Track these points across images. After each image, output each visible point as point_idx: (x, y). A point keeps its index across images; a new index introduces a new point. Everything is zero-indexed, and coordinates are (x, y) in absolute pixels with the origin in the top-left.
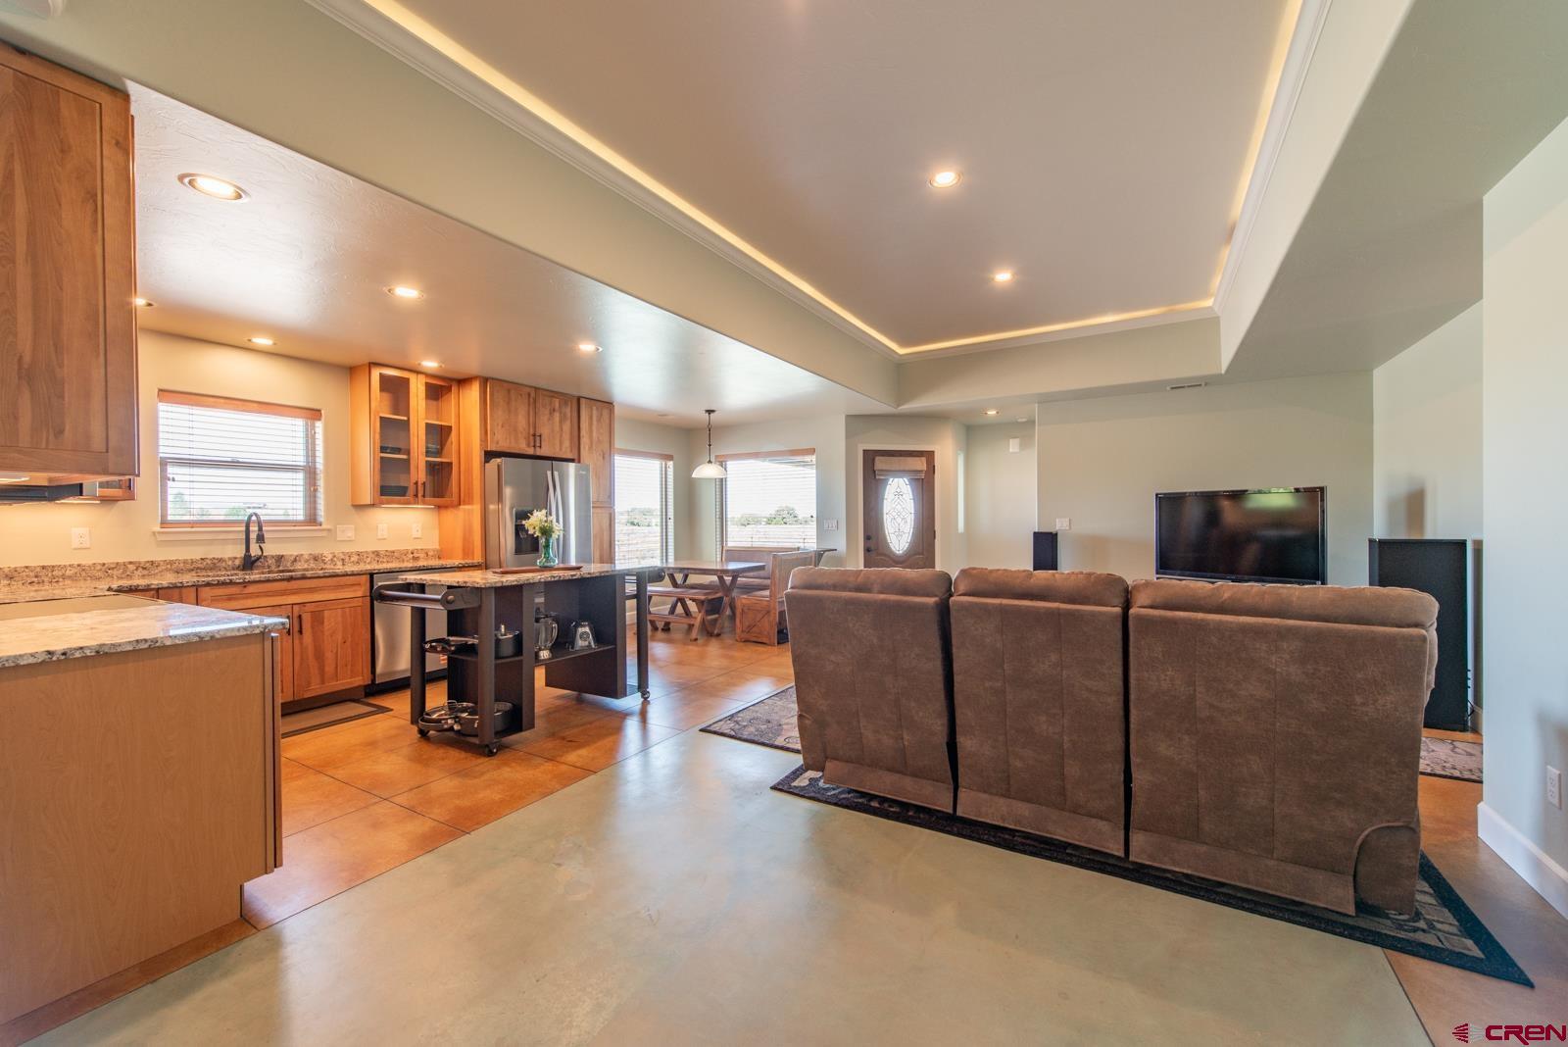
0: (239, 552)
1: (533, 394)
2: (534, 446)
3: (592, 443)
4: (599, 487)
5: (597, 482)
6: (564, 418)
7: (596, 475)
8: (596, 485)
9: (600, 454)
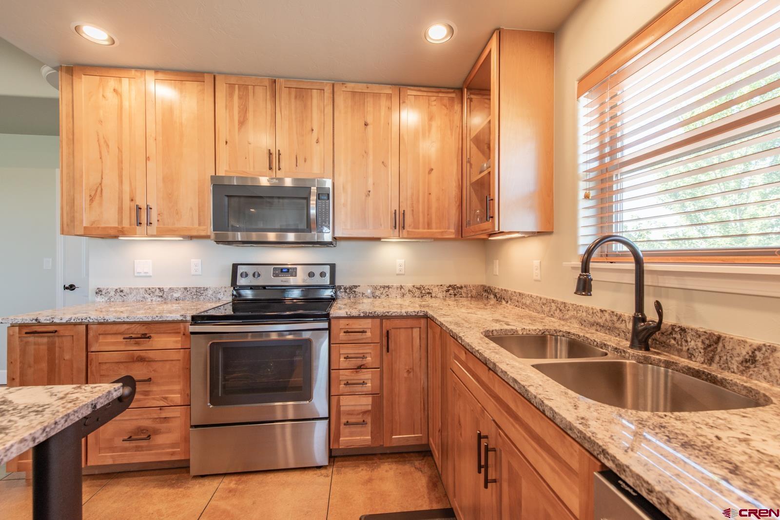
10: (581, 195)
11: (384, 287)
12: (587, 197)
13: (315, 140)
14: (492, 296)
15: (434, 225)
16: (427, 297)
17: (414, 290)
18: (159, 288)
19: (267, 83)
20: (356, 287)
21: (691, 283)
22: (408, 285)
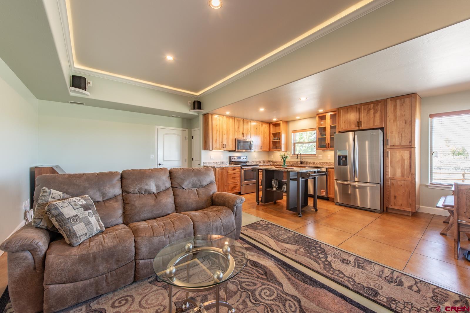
0: (299, 160)
1: (358, 107)
2: (358, 126)
3: (396, 118)
4: (401, 138)
5: (400, 136)
6: (377, 111)
7: (399, 132)
8: (399, 137)
9: (403, 122)
10: (292, 146)
14: (272, 162)
15: (266, 148)
17: (258, 162)
18: (216, 162)
19: (243, 119)
20: (249, 161)
21: (305, 157)
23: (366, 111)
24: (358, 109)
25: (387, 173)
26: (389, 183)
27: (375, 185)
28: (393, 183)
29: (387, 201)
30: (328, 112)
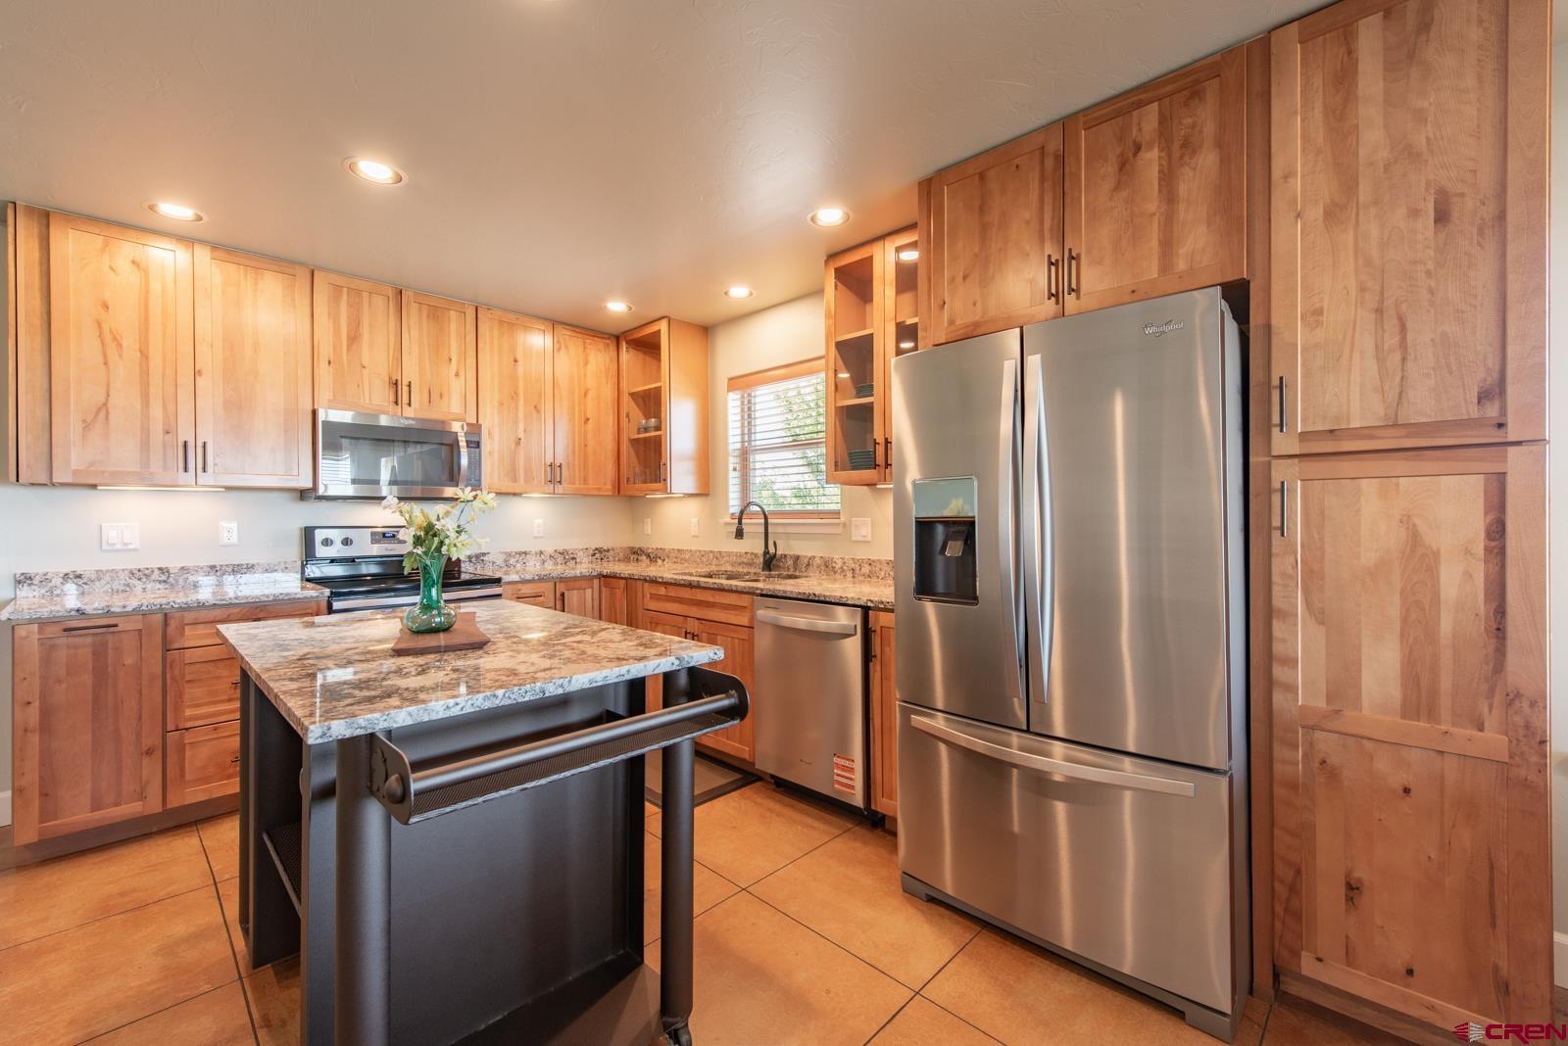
1: (1054, 144)
2: (1056, 296)
3: (1349, 183)
4: (1404, 359)
5: (1391, 340)
6: (1189, 147)
7: (1379, 311)
8: (1380, 356)
9: (1414, 213)
10: (731, 467)
11: (520, 554)
12: (735, 469)
13: (454, 373)
14: (644, 558)
16: (572, 562)
17: (556, 555)
18: (159, 569)
20: (484, 554)
21: (789, 530)
22: (549, 549)
23: (1110, 168)
24: (1049, 163)
25: (1278, 672)
26: (1291, 761)
27: (1182, 784)
28: (1334, 759)
29: (1279, 909)
30: (882, 237)
